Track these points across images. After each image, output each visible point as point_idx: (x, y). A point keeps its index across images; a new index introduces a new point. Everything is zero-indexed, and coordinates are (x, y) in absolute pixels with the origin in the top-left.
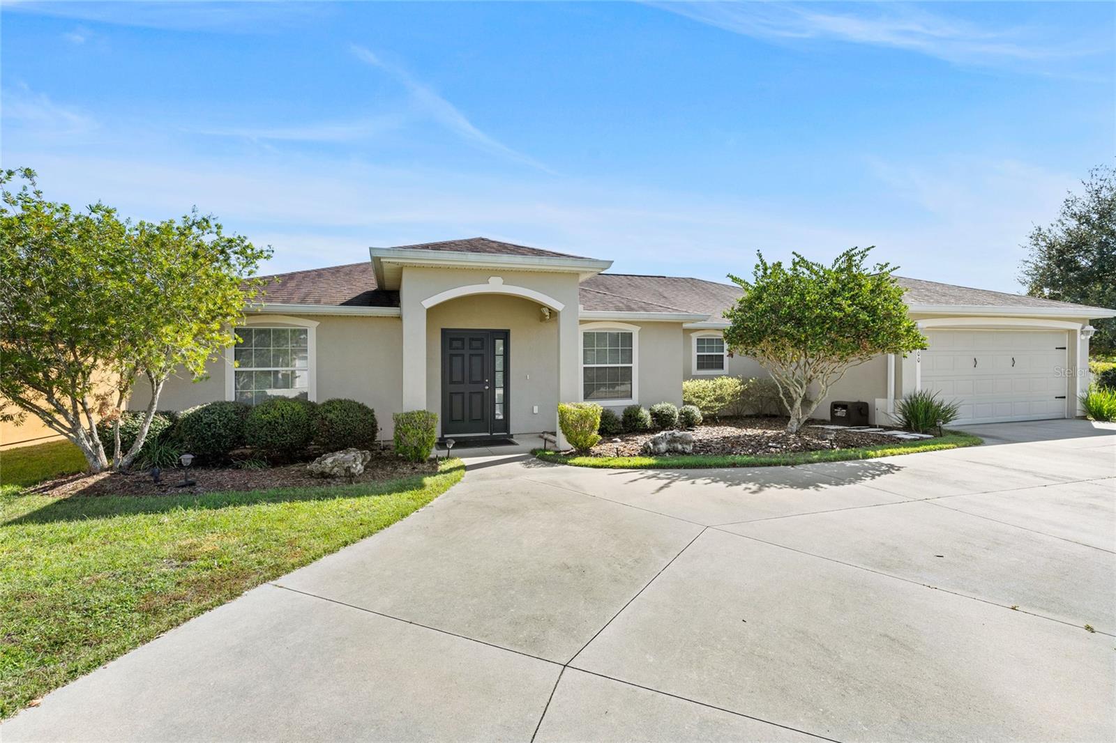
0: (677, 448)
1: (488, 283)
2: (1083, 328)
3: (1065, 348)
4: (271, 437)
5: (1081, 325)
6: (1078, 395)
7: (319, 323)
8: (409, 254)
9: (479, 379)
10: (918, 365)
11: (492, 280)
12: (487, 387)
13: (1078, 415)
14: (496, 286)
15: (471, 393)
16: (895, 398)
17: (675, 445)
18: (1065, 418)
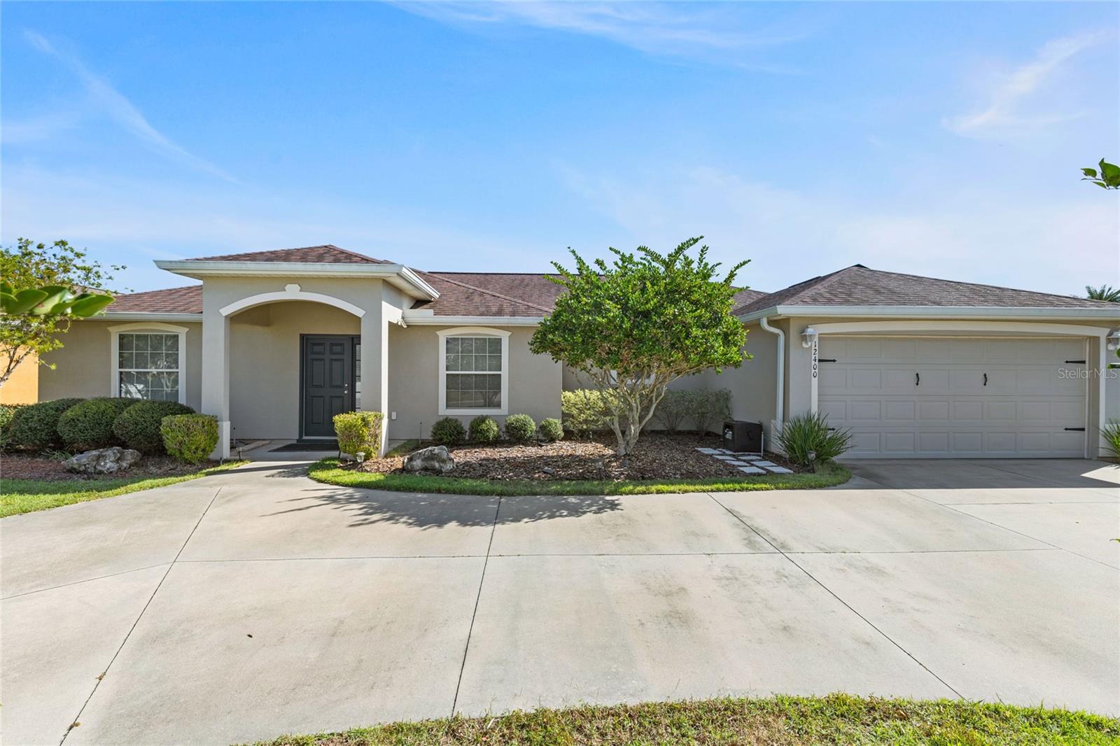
0: (435, 466)
1: (285, 290)
2: (1110, 334)
3: (1084, 362)
4: (74, 433)
5: (1107, 331)
6: (1101, 427)
7: (188, 329)
8: (212, 265)
9: (339, 383)
10: (815, 381)
11: (289, 287)
12: (346, 392)
13: (1100, 455)
14: (293, 293)
15: (332, 397)
16: (784, 421)
17: (432, 463)
18: (1084, 458)
